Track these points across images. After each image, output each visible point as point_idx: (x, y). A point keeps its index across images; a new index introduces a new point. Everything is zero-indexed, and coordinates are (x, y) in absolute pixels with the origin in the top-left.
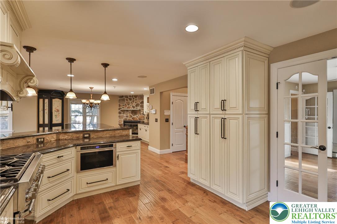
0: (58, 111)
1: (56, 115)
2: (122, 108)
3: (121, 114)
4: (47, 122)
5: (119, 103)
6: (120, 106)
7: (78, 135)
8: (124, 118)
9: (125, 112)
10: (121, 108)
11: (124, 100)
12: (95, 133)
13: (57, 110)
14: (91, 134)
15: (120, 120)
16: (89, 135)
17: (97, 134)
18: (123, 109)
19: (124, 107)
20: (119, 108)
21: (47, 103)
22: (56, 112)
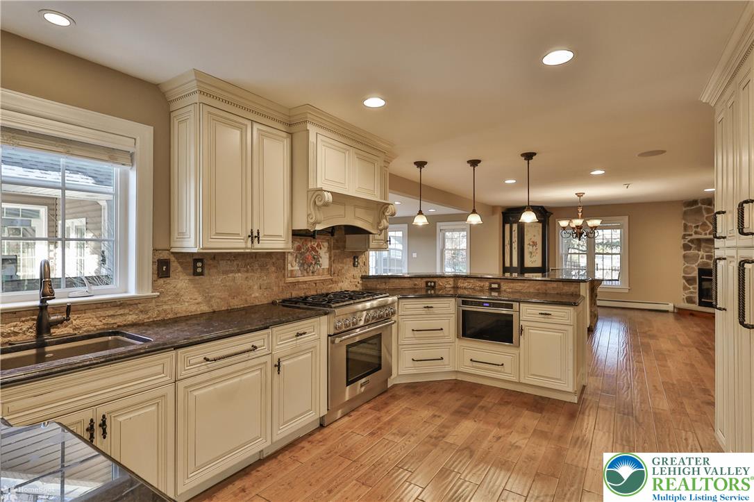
0: (534, 244)
1: (531, 253)
2: (693, 233)
3: (692, 251)
4: (515, 264)
5: (684, 222)
6: (686, 227)
7: (482, 284)
8: (700, 261)
9: (703, 244)
10: (691, 235)
11: (699, 211)
12: (508, 282)
13: (533, 242)
14: (502, 284)
15: (687, 267)
16: (499, 285)
17: (512, 285)
18: (695, 236)
19: (699, 230)
20: (685, 235)
21: (516, 231)
22: (531, 247)
